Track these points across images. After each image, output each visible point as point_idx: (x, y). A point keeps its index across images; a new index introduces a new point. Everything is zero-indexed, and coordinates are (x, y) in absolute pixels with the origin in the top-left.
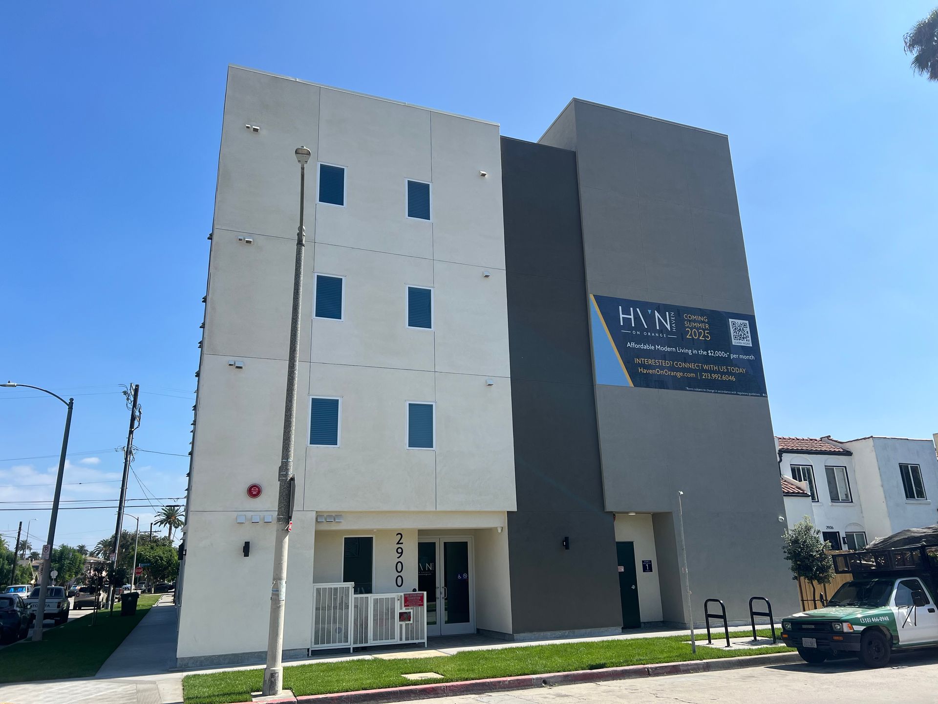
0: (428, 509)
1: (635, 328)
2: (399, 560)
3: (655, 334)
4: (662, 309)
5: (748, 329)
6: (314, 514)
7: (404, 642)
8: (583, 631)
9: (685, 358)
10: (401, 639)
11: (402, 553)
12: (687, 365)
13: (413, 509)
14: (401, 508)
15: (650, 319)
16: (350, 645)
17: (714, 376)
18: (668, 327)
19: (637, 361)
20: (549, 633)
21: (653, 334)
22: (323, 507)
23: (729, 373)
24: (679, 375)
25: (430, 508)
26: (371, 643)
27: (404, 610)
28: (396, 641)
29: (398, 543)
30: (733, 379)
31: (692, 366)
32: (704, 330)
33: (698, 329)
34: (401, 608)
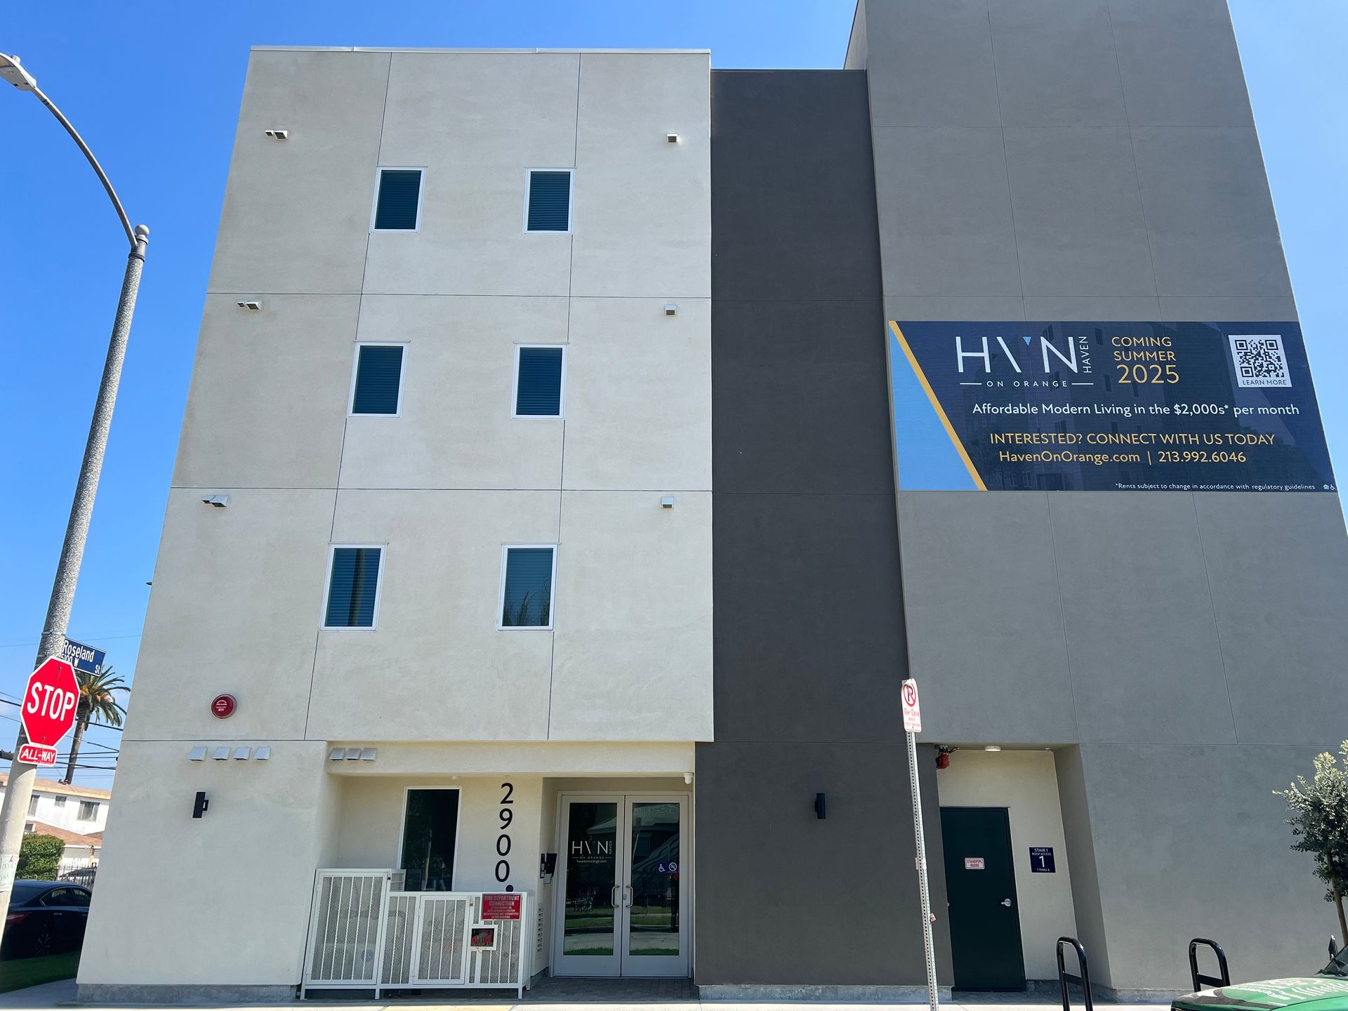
0: (533, 737)
1: (993, 376)
2: (504, 832)
3: (1040, 384)
4: (1057, 332)
5: (1281, 352)
6: (323, 745)
7: (477, 985)
8: (858, 989)
9: (1115, 425)
10: (472, 980)
11: (510, 819)
12: (1120, 439)
13: (502, 737)
14: (481, 735)
15: (1030, 356)
16: (377, 984)
17: (1188, 456)
18: (1073, 366)
19: (995, 438)
20: (778, 989)
21: (1035, 384)
22: (338, 735)
23: (1237, 449)
24: (1099, 459)
25: (536, 735)
26: (414, 983)
27: (482, 925)
28: (463, 983)
29: (504, 802)
30: (1242, 458)
31: (1132, 439)
32: (1163, 365)
33: (1147, 364)
34: (476, 922)
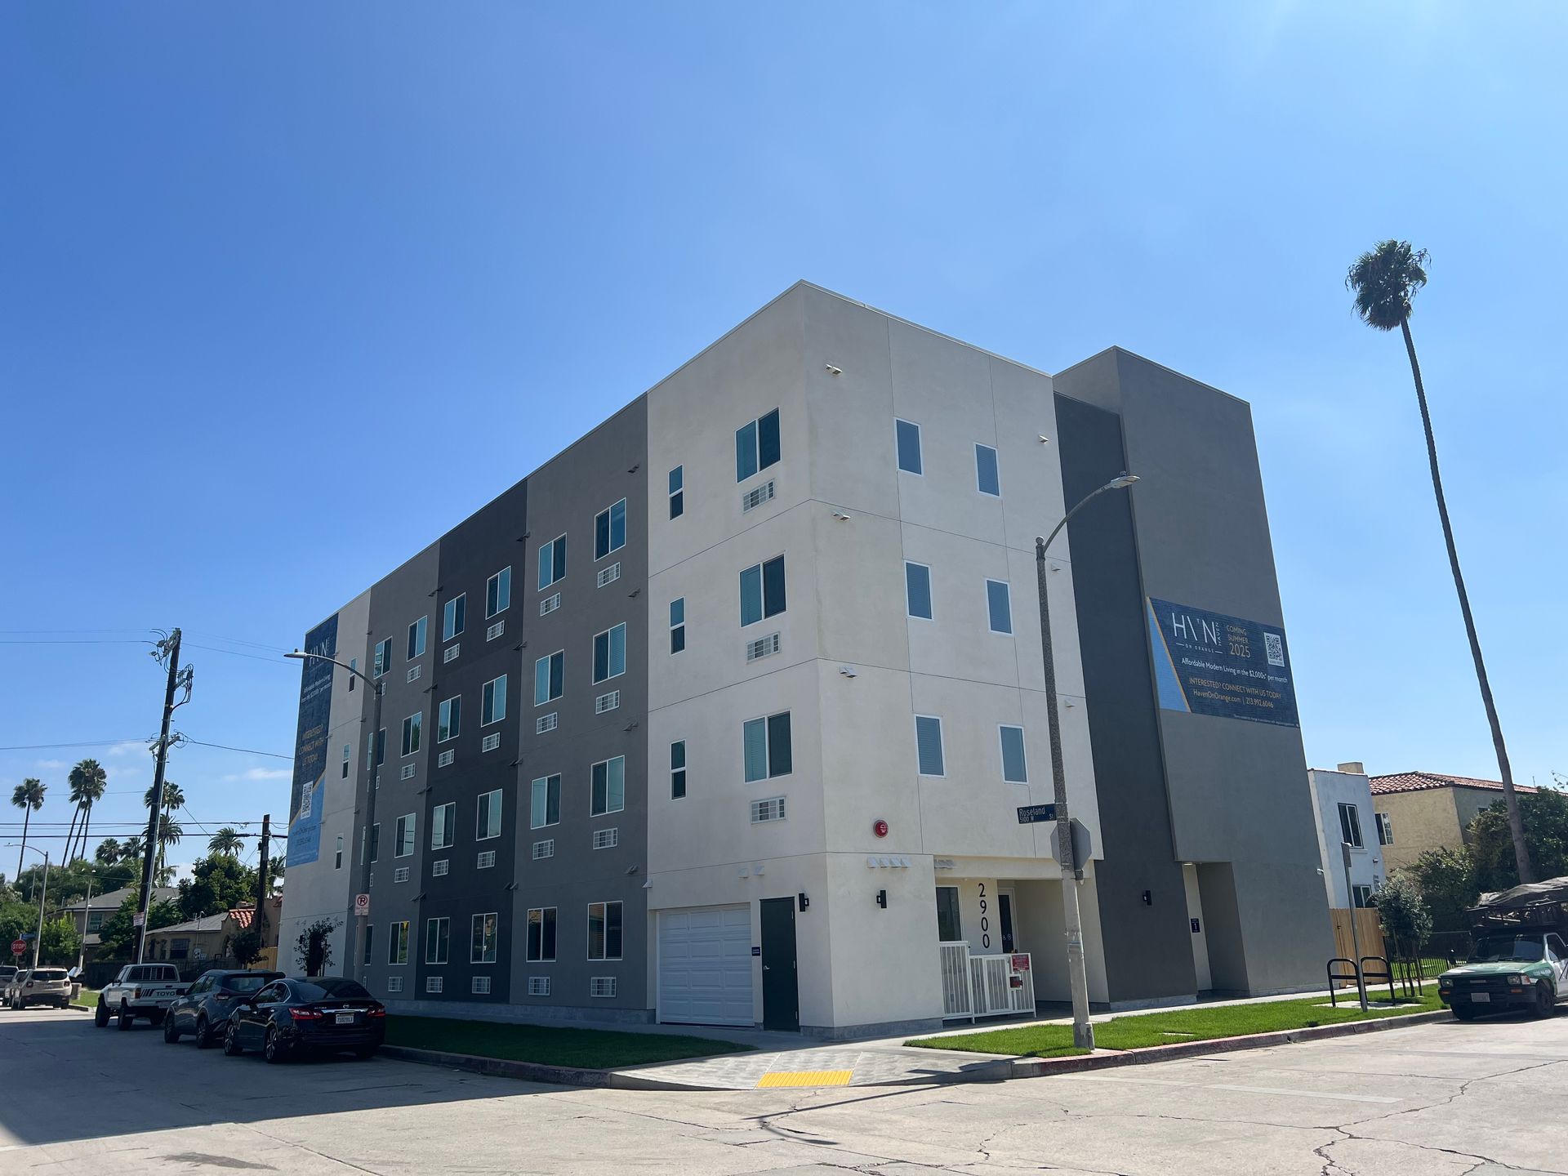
0: (1029, 856)
1: (1187, 641)
2: (984, 916)
3: (1204, 649)
4: (1208, 617)
5: (1280, 645)
6: (931, 858)
7: (1016, 1011)
8: (1165, 999)
9: (1231, 679)
10: (1014, 1009)
11: (985, 907)
12: (1230, 687)
13: (1016, 856)
14: (1005, 854)
15: (1198, 628)
16: (972, 1014)
17: (1256, 701)
18: (1214, 640)
19: (1192, 681)
20: (1138, 1002)
22: (944, 850)
23: (1270, 700)
24: (1227, 699)
25: (1030, 855)
26: (990, 1012)
27: (1013, 975)
28: (1010, 1011)
29: (981, 896)
30: (1271, 705)
31: (1237, 688)
32: (1245, 645)
33: (1239, 643)
34: (1011, 973)
